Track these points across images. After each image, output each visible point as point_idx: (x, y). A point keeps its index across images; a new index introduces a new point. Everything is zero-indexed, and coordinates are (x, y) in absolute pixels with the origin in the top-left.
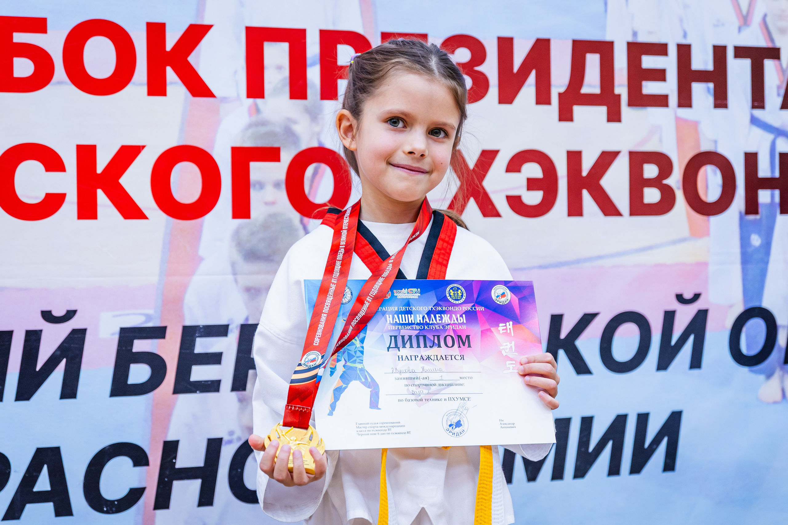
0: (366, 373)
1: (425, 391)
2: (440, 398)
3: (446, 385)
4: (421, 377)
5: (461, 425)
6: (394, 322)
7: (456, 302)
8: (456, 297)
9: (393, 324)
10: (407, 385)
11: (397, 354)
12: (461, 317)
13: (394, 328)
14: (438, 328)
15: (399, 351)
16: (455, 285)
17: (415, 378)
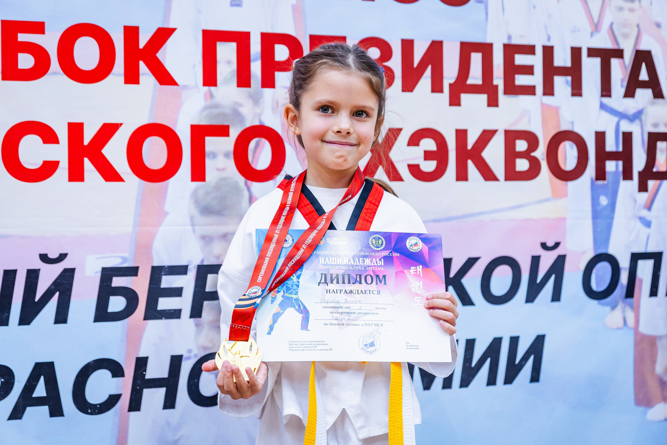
0: (300, 302)
1: (347, 318)
2: (358, 324)
3: (364, 313)
4: (344, 307)
5: (374, 345)
6: (325, 263)
7: (377, 249)
8: (377, 245)
9: (324, 265)
10: (332, 313)
11: (325, 288)
12: (380, 261)
13: (325, 268)
14: (360, 269)
15: (328, 286)
16: (377, 235)
17: (339, 307)
